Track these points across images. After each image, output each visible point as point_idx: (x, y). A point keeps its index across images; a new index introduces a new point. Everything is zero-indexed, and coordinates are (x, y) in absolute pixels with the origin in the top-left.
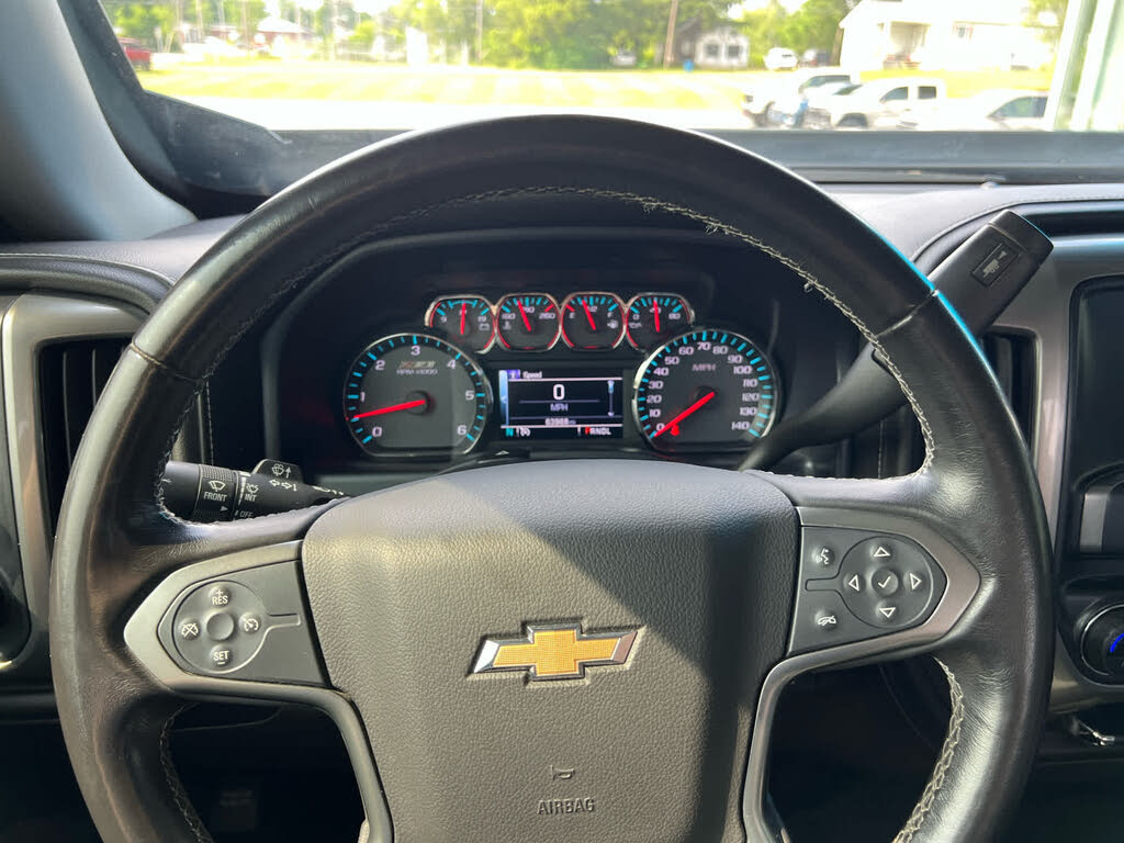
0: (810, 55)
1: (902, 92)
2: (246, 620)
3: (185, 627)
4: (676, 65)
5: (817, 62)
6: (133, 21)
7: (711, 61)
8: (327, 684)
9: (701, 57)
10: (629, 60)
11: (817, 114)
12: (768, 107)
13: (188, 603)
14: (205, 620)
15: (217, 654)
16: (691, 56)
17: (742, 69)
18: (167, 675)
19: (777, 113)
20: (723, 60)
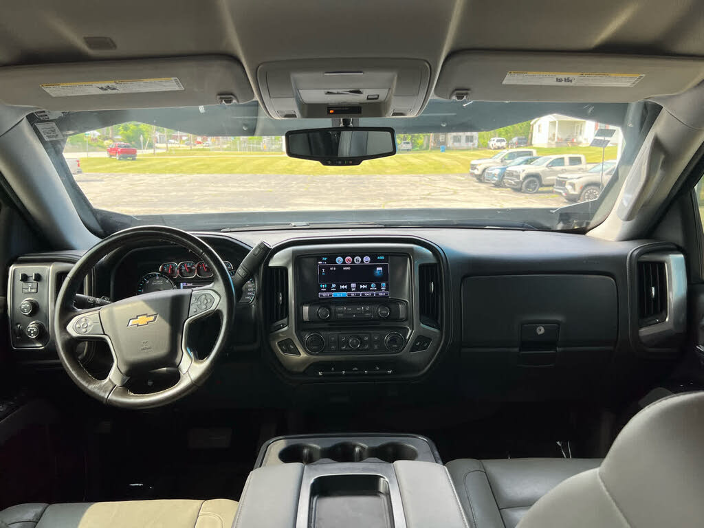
0: (515, 140)
1: (560, 162)
2: (89, 324)
3: (78, 326)
4: (435, 148)
5: (518, 144)
6: (129, 132)
7: (457, 144)
8: (104, 334)
9: (450, 143)
10: (409, 146)
11: (511, 174)
12: (484, 170)
13: (78, 322)
14: (81, 325)
15: (84, 330)
16: (444, 143)
17: (474, 149)
18: (74, 334)
19: (488, 173)
20: (463, 143)
